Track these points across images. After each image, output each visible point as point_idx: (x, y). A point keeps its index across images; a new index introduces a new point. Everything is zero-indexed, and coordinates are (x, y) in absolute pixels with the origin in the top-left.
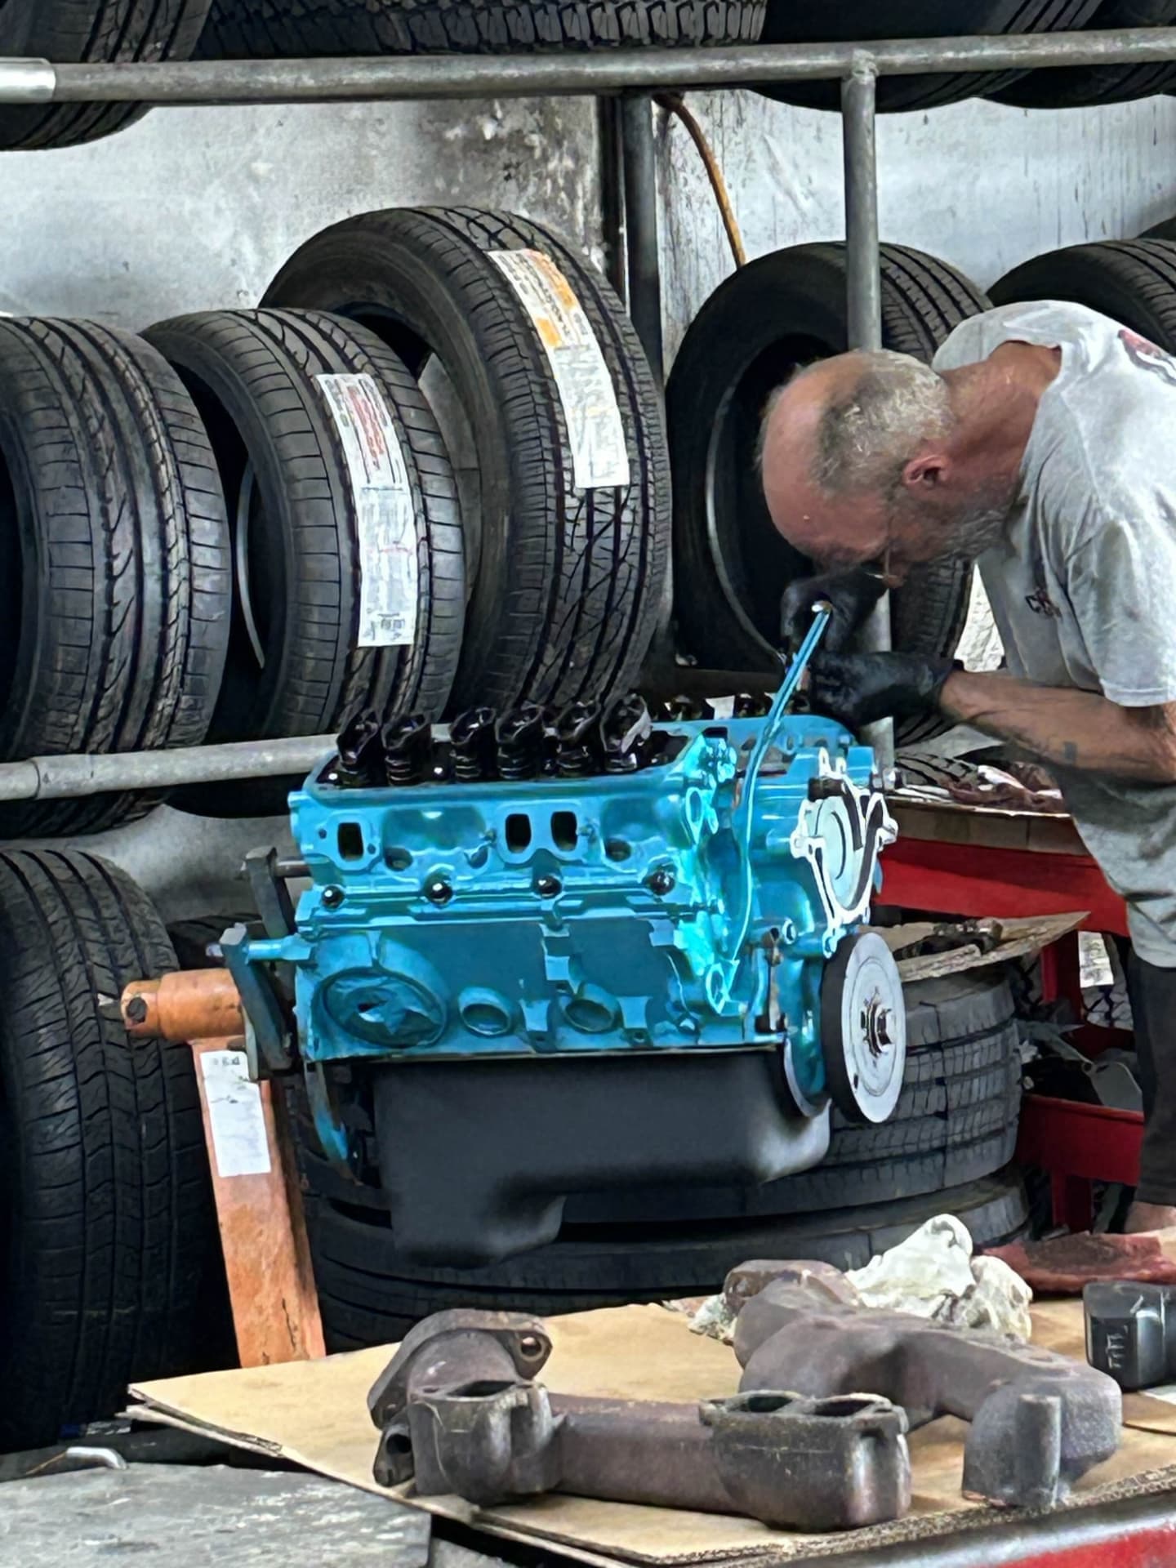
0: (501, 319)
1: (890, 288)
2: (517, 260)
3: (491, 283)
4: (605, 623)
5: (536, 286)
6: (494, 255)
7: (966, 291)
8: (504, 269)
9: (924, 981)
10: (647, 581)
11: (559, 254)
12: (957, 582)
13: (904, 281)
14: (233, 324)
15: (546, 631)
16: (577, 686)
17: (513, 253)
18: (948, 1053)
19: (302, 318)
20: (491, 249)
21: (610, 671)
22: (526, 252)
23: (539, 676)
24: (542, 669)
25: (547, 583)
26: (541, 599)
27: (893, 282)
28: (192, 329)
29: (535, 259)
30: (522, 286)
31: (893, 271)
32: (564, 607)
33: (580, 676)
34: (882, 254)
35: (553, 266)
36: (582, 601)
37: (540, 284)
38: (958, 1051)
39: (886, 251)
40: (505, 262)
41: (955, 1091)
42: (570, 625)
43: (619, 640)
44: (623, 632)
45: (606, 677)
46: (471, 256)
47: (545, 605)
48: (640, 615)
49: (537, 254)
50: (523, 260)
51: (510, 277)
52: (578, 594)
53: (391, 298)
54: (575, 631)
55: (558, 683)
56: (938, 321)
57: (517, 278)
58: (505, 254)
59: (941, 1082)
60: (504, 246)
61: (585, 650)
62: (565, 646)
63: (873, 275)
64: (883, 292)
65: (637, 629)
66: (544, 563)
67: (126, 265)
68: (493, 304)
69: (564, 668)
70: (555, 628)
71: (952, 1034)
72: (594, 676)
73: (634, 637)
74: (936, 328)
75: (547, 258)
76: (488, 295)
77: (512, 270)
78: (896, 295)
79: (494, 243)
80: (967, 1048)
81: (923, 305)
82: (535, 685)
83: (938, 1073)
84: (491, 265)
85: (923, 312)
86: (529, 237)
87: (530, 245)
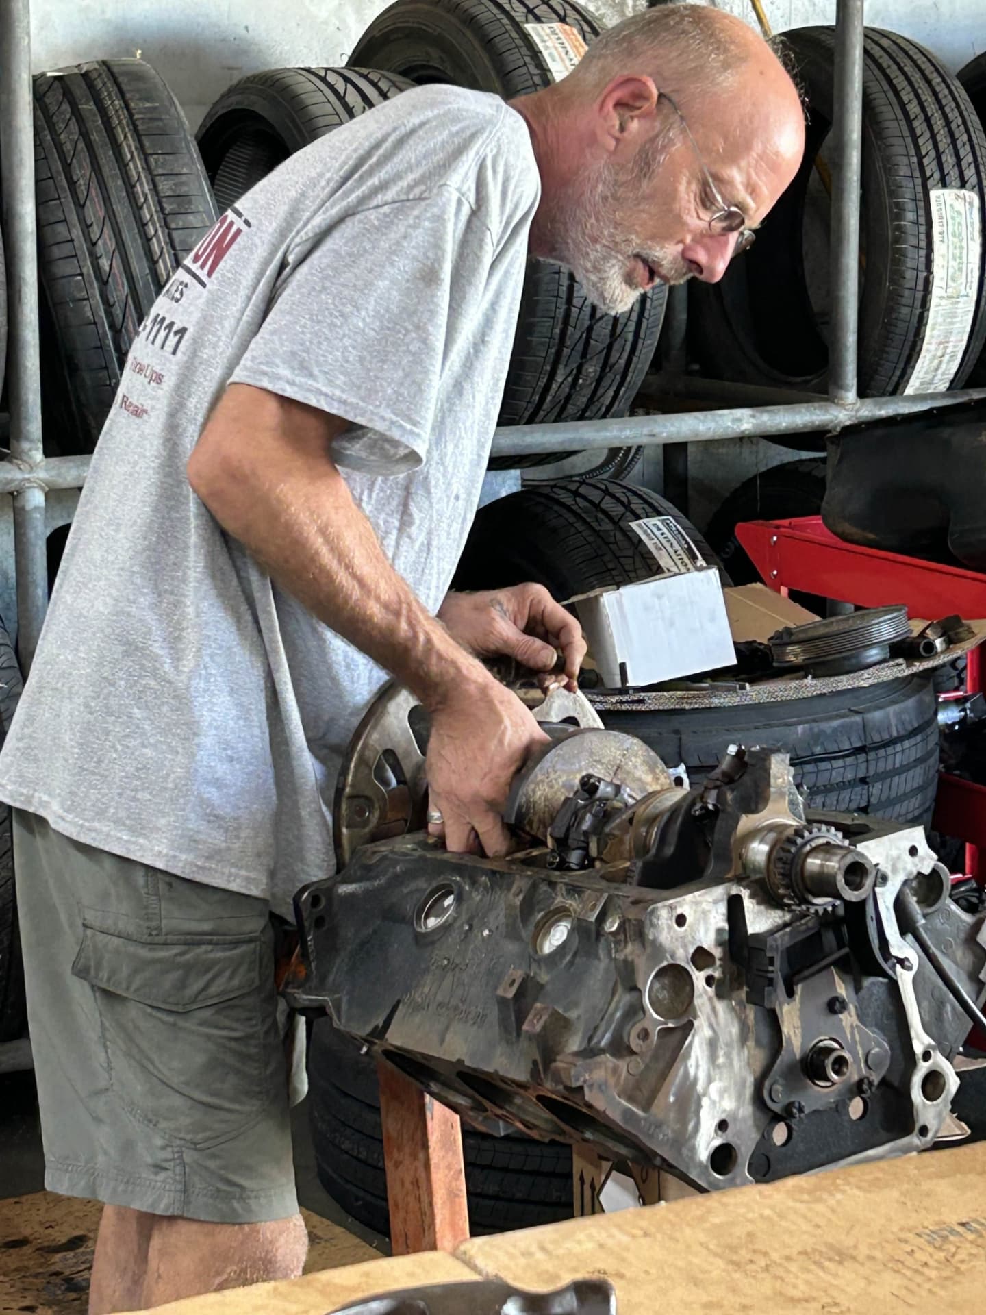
0: (530, 83)
1: (873, 66)
2: (548, 31)
3: (524, 51)
4: (610, 347)
5: (563, 55)
6: (530, 27)
7: (937, 70)
8: (536, 39)
9: (854, 690)
10: (646, 314)
11: (586, 28)
12: (915, 320)
13: (885, 61)
14: (303, 79)
15: (559, 354)
16: (585, 399)
17: (545, 26)
18: (872, 755)
19: (365, 77)
20: (527, 22)
21: (614, 388)
22: (557, 25)
23: (552, 392)
24: (555, 386)
25: (560, 313)
26: (553, 328)
27: (875, 61)
28: (269, 83)
29: (565, 32)
30: (550, 54)
31: (877, 52)
32: (574, 334)
33: (588, 392)
34: (866, 36)
35: (580, 38)
36: (590, 329)
37: (567, 53)
38: (882, 752)
39: (871, 34)
40: (539, 35)
41: (876, 789)
42: (580, 347)
43: (622, 362)
44: (625, 355)
45: (611, 393)
46: (509, 28)
47: (557, 331)
48: (640, 341)
49: (567, 27)
50: (554, 33)
51: (541, 46)
52: (587, 323)
53: (443, 61)
54: (584, 355)
55: (568, 398)
56: (912, 96)
57: (547, 48)
58: (538, 26)
59: (863, 781)
60: (538, 19)
61: (592, 369)
62: (575, 366)
63: (857, 54)
64: (866, 68)
65: (637, 353)
66: (558, 296)
67: (247, 28)
68: (524, 70)
69: (574, 383)
70: (566, 351)
71: (877, 738)
72: (601, 391)
73: (635, 359)
74: (909, 102)
75: (575, 31)
76: (521, 63)
77: (543, 41)
78: (877, 72)
79: (530, 17)
80: (890, 750)
81: (900, 82)
82: (549, 398)
83: (861, 775)
84: (525, 37)
85: (899, 88)
86: (562, 13)
87: (563, 19)
